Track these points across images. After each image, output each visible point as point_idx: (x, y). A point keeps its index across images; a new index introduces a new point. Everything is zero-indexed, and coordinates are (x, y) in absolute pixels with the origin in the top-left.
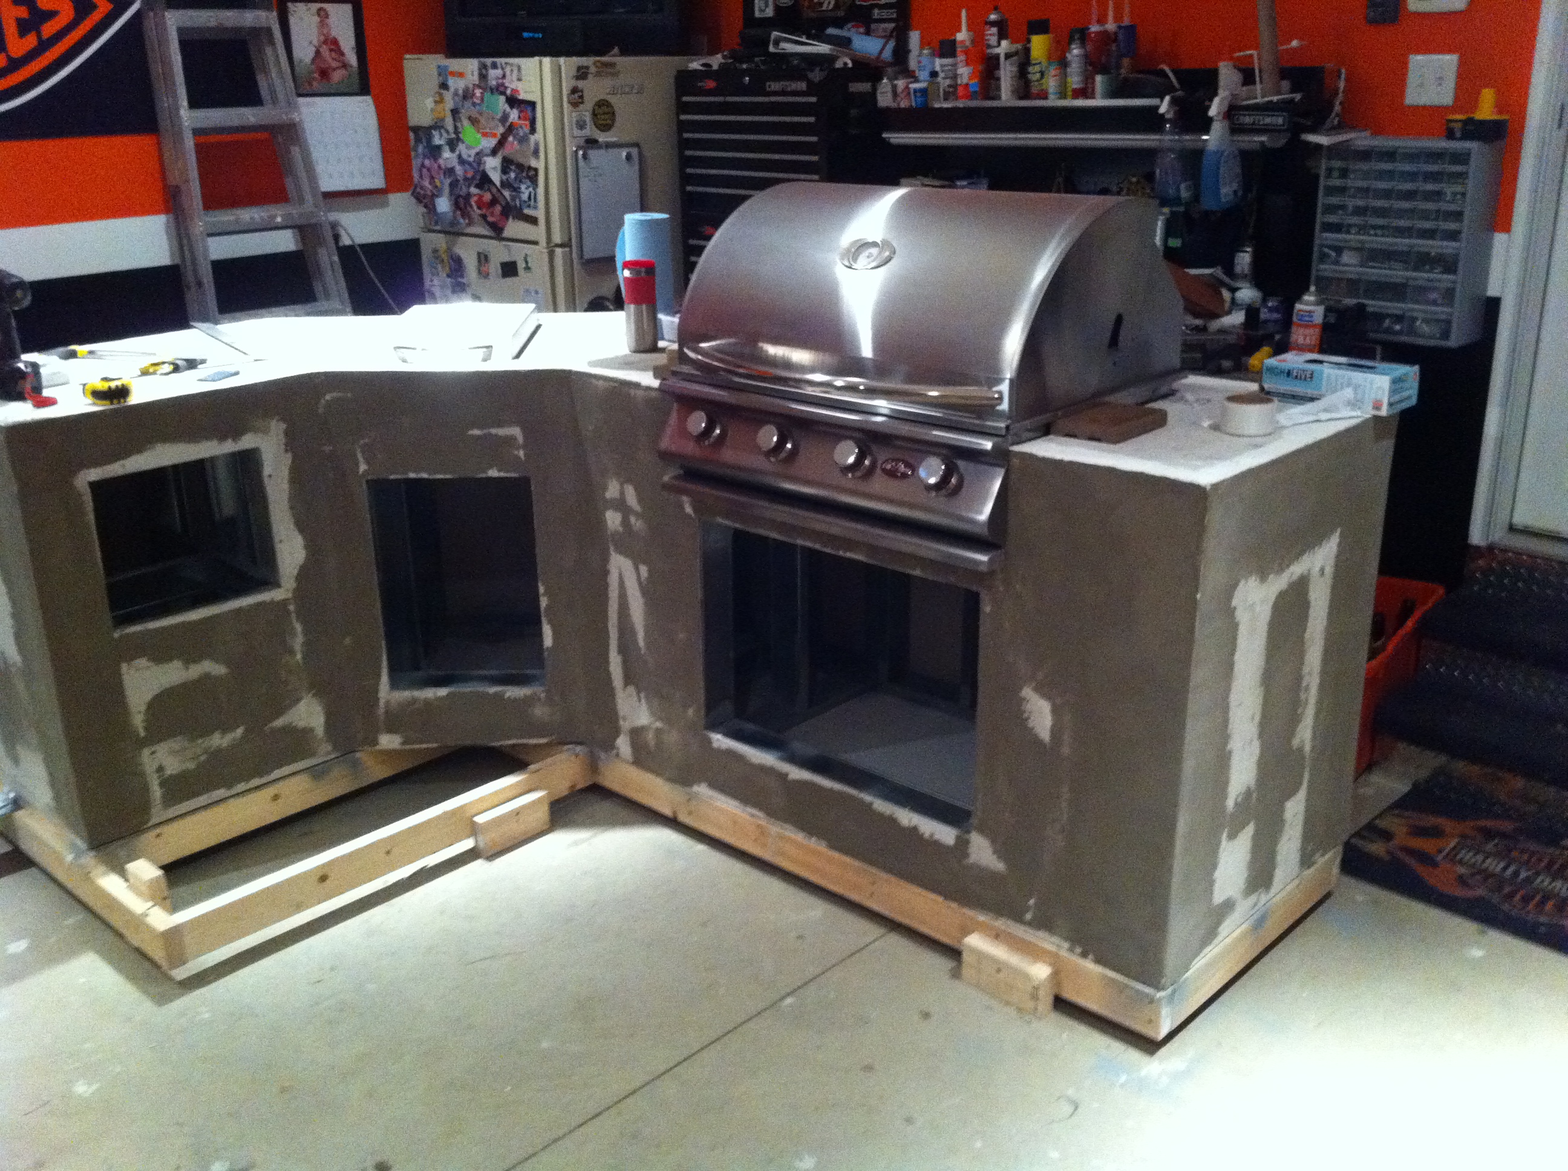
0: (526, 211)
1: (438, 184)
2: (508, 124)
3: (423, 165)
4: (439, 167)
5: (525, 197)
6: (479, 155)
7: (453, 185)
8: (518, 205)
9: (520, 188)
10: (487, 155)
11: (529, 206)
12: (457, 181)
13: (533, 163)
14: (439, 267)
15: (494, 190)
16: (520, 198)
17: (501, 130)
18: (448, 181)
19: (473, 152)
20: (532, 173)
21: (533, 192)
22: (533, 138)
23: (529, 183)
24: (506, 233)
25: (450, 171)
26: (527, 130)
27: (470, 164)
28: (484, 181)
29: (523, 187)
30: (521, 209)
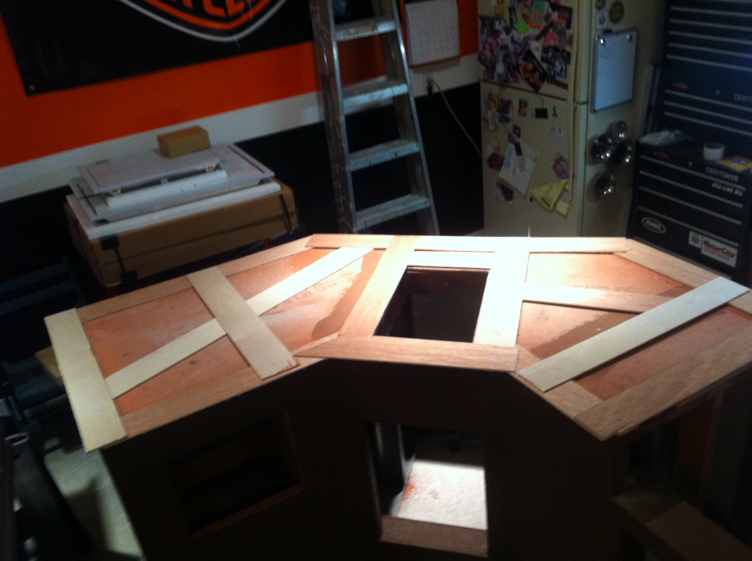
0: (558, 78)
1: (495, 53)
2: (549, 21)
3: (486, 41)
4: (498, 44)
5: (558, 69)
6: (527, 39)
7: (506, 57)
8: (552, 73)
9: (554, 64)
10: (532, 39)
11: (560, 76)
12: (509, 54)
13: (568, 49)
14: (492, 104)
15: (535, 63)
16: (554, 70)
17: (544, 24)
18: (502, 54)
19: (522, 37)
20: (565, 55)
21: (564, 67)
22: (568, 32)
23: (562, 60)
24: (542, 90)
25: (505, 47)
26: (564, 26)
27: (520, 45)
28: (529, 55)
29: (557, 63)
30: (554, 77)
